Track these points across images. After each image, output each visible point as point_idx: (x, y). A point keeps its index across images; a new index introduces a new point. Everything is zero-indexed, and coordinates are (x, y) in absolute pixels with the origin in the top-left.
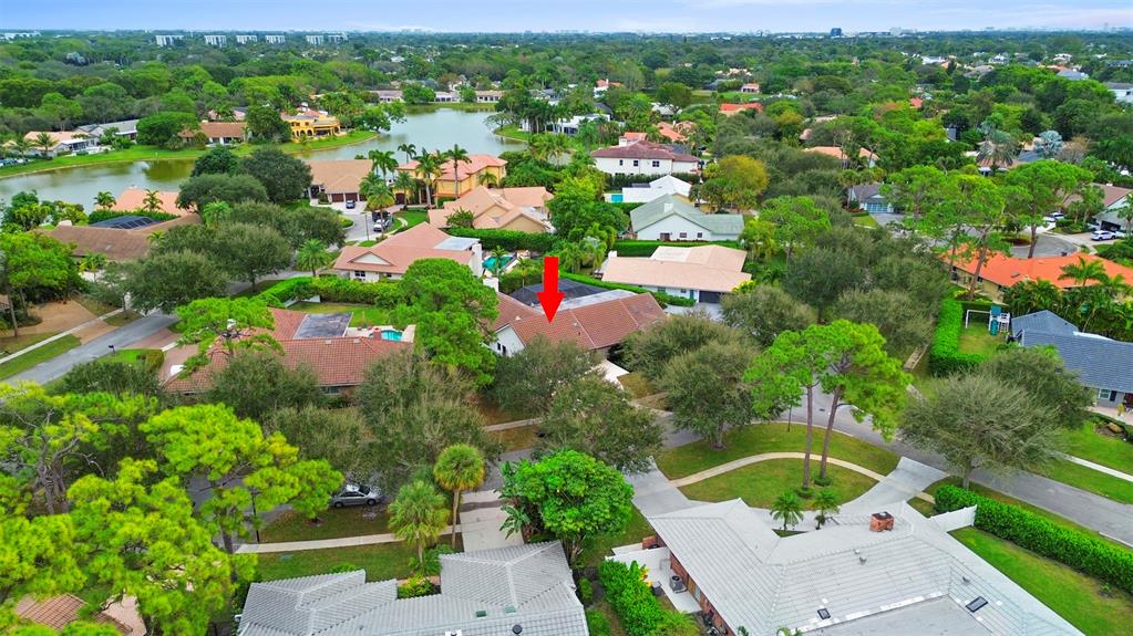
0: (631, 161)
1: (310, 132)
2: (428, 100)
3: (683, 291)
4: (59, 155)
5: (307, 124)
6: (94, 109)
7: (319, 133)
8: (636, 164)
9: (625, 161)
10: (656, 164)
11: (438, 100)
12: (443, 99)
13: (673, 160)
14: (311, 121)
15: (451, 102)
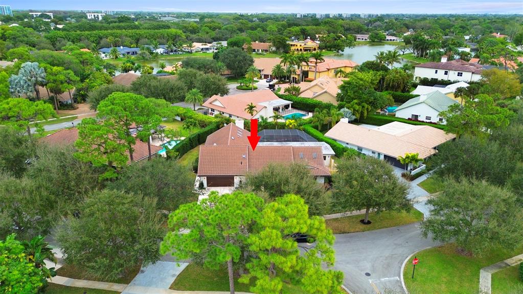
0: (443, 71)
1: (301, 49)
2: (381, 39)
3: (373, 152)
4: (196, 52)
5: (301, 46)
6: (221, 35)
7: (305, 50)
8: (446, 73)
9: (439, 71)
10: (460, 74)
11: (387, 40)
12: (391, 40)
13: (473, 73)
14: (303, 44)
15: (395, 41)
